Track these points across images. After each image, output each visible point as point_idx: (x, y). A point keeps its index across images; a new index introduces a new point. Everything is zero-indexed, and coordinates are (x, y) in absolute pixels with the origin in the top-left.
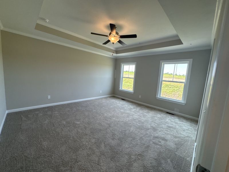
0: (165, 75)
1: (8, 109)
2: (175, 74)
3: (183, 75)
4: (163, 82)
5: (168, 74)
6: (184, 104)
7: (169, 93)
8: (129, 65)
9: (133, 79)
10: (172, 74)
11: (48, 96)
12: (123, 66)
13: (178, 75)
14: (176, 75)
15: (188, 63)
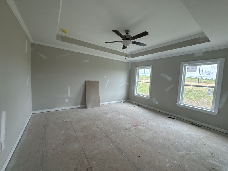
0: (188, 79)
1: (33, 110)
2: (200, 77)
3: (212, 79)
4: (185, 87)
5: (192, 78)
6: (215, 114)
7: (193, 100)
8: (145, 69)
9: (149, 83)
10: (196, 78)
11: (66, 99)
12: (138, 69)
13: (205, 79)
14: (202, 79)
15: (218, 64)
